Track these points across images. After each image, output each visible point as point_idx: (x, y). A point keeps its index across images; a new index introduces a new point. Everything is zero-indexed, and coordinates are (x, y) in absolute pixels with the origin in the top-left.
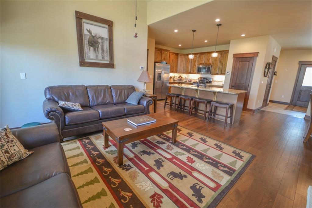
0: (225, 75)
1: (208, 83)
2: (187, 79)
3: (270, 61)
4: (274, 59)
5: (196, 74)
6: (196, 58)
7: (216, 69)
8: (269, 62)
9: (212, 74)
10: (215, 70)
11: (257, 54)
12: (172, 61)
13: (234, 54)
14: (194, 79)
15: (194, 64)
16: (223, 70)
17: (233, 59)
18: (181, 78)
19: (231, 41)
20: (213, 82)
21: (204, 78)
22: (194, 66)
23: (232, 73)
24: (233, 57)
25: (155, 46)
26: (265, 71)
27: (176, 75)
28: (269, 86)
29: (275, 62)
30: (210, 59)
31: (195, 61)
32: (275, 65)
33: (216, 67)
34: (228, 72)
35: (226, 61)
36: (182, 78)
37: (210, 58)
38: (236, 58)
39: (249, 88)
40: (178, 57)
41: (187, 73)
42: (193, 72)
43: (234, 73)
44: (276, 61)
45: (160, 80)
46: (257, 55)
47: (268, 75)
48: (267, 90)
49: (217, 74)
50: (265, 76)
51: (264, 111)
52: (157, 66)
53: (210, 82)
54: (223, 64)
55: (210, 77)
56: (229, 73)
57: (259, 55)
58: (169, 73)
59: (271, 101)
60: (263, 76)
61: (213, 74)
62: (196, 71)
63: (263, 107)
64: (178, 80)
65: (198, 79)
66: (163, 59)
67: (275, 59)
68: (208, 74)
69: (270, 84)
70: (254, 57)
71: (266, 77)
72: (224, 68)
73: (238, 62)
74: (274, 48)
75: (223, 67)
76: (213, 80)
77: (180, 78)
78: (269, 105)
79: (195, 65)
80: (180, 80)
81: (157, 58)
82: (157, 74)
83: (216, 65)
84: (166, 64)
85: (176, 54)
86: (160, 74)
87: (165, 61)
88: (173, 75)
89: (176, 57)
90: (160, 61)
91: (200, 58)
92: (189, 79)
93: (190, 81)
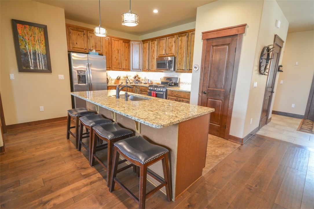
1: (172, 86)
3: (270, 42)
4: (277, 42)
5: (155, 71)
6: (155, 45)
7: (181, 62)
8: (267, 45)
9: (177, 72)
10: (180, 64)
13: (203, 33)
14: (156, 81)
15: (152, 56)
17: (202, 43)
18: (137, 78)
19: (199, 10)
20: (180, 85)
21: (168, 79)
22: (153, 60)
23: (202, 68)
24: (202, 39)
26: (260, 63)
28: (270, 89)
29: (279, 48)
30: (172, 46)
31: (154, 50)
32: (279, 54)
33: (181, 60)
34: (195, 67)
36: (139, 78)
37: (172, 44)
38: (207, 39)
39: (231, 96)
40: (129, 45)
41: (144, 69)
42: (152, 68)
43: (205, 68)
44: (281, 47)
45: (85, 83)
46: (244, 32)
47: (267, 71)
48: (268, 98)
49: (183, 71)
50: (260, 72)
53: (176, 85)
55: (176, 76)
57: (247, 30)
59: (274, 112)
60: (257, 72)
61: (179, 71)
62: (155, 67)
63: (259, 129)
65: (161, 79)
66: (92, 47)
69: (273, 87)
70: (237, 35)
71: (262, 74)
73: (212, 46)
74: (277, 21)
76: (180, 81)
79: (154, 58)
80: (137, 82)
81: (77, 43)
82: (77, 72)
83: (181, 56)
84: (99, 55)
85: (125, 41)
86: (82, 72)
87: (96, 50)
88: (122, 74)
89: (125, 45)
90: (86, 50)
91: (160, 45)
92: (149, 80)
93: (150, 83)
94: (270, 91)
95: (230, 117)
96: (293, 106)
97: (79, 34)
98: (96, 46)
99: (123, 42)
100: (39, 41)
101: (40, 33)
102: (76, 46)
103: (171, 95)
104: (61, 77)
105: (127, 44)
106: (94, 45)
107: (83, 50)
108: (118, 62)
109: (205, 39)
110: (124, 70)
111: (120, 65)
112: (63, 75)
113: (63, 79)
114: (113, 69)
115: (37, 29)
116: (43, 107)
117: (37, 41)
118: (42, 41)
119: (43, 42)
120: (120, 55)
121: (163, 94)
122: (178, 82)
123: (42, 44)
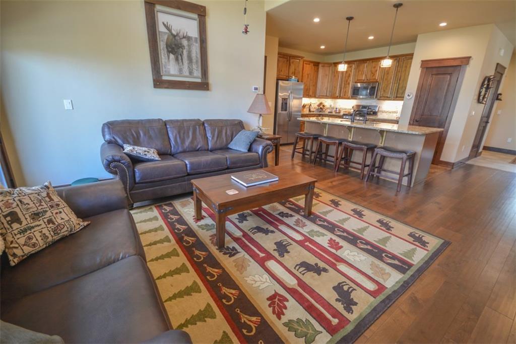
0: (403, 100)
1: (371, 114)
2: (333, 108)
3: (491, 73)
5: (349, 98)
6: (352, 69)
7: (386, 89)
8: (488, 75)
9: (378, 99)
10: (384, 91)
11: (467, 60)
12: (308, 77)
13: (422, 61)
14: (345, 109)
15: (347, 81)
16: (400, 91)
17: (420, 71)
18: (321, 106)
19: (419, 36)
20: (379, 114)
21: (364, 107)
22: (347, 86)
23: (416, 96)
24: (421, 67)
25: (279, 49)
26: (480, 93)
27: (314, 102)
28: (485, 119)
29: (500, 75)
30: (376, 71)
31: (349, 75)
32: (499, 82)
33: (387, 86)
34: (408, 95)
35: (407, 74)
36: (324, 106)
37: (376, 69)
38: (427, 68)
39: (447, 123)
40: (318, 69)
41: (334, 97)
42: (345, 95)
43: (420, 96)
44: (502, 75)
45: (286, 110)
46: (468, 63)
47: (485, 99)
48: (482, 128)
49: (388, 98)
50: (479, 101)
51: (471, 166)
52: (281, 86)
53: (375, 113)
54: (400, 80)
55: (374, 104)
56: (410, 97)
57: (472, 62)
58: (301, 98)
59: (485, 148)
60: (476, 101)
61: (382, 98)
62: (350, 93)
63: (469, 158)
64: (318, 110)
65: (353, 107)
66: (292, 73)
67: (500, 70)
68: (371, 98)
69: (488, 117)
70: (460, 66)
71: (481, 103)
72: (402, 87)
73: (431, 75)
74: (500, 49)
75: (400, 86)
76: (380, 109)
77: (321, 107)
78: (482, 155)
79: (349, 84)
80: (321, 110)
82: (281, 99)
83: (388, 82)
84: (297, 81)
85: (315, 64)
86: (285, 100)
87: (295, 77)
88: (308, 101)
89: (315, 69)
91: (359, 69)
92: (336, 108)
93: (338, 111)
94: (485, 122)
95: (444, 143)
96: (509, 140)
98: (295, 72)
99: (313, 65)
107: (286, 77)
108: (307, 88)
109: (424, 68)
110: (310, 96)
111: (308, 91)
122: (377, 111)
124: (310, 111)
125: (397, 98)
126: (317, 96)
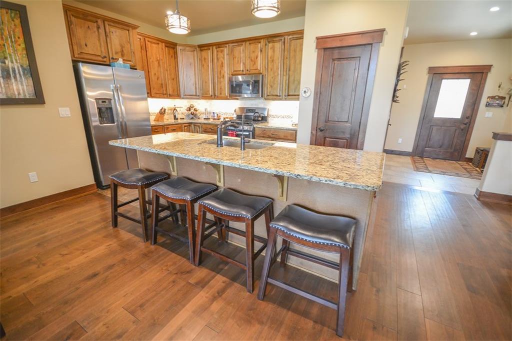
0: (298, 99)
1: (259, 121)
2: (210, 113)
5: (226, 99)
6: (224, 55)
7: (274, 84)
9: (265, 99)
10: (271, 86)
11: (378, 34)
13: (318, 39)
14: (226, 114)
15: (220, 72)
16: (292, 87)
17: (316, 54)
18: (192, 111)
20: (269, 119)
21: (250, 110)
22: (222, 79)
23: (316, 93)
24: (317, 48)
30: (257, 57)
31: (222, 63)
33: (274, 80)
34: (305, 92)
35: (298, 61)
36: (195, 110)
37: (256, 54)
38: (325, 49)
41: (205, 96)
42: (221, 94)
43: (321, 93)
45: (114, 123)
46: (380, 40)
49: (277, 97)
50: (394, 100)
52: (86, 79)
53: (264, 119)
54: (289, 70)
55: (262, 106)
56: (308, 95)
57: (386, 38)
58: (146, 100)
61: (270, 97)
62: (226, 91)
64: (188, 116)
65: (235, 111)
66: (116, 53)
68: (256, 98)
70: (371, 44)
72: (294, 80)
73: (331, 60)
75: (292, 79)
76: (270, 113)
77: (192, 113)
79: (223, 76)
80: (192, 116)
81: (86, 45)
82: (94, 101)
83: (274, 73)
84: (131, 68)
85: (168, 45)
86: (105, 102)
87: (124, 60)
88: (167, 103)
89: (169, 53)
90: (105, 60)
91: (233, 55)
92: (214, 113)
93: (216, 117)
96: (400, 141)
97: (89, 27)
98: (123, 51)
99: (166, 46)
100: (11, 37)
101: (13, 21)
102: (86, 50)
103: (262, 135)
104: (65, 112)
105: (172, 51)
106: (120, 51)
107: (100, 59)
108: (161, 83)
109: (321, 49)
110: (170, 96)
111: (164, 88)
112: (68, 109)
113: (70, 116)
114: (152, 95)
115: (7, 13)
116: (35, 173)
117: (7, 39)
118: (19, 38)
119: (21, 40)
120: (162, 70)
121: (249, 134)
122: (266, 115)
123: (20, 45)
124: (175, 118)
125: (290, 97)
126: (182, 96)
